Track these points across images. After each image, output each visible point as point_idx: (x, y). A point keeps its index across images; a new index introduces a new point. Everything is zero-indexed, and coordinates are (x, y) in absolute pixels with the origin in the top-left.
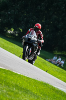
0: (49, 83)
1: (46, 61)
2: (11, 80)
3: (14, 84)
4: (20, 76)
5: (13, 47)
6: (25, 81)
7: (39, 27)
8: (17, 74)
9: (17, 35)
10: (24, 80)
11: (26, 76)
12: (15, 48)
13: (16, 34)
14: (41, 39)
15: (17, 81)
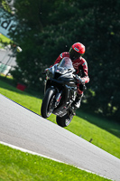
4: (90, 176)
5: (78, 124)
7: (81, 50)
12: (82, 125)
14: (83, 76)
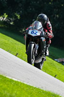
0: (58, 93)
1: (55, 62)
2: (4, 89)
3: (8, 94)
4: (17, 83)
5: (6, 41)
6: (24, 91)
8: (13, 81)
9: (12, 23)
10: (23, 89)
11: (25, 83)
12: (9, 43)
13: (11, 21)
15: (13, 90)
